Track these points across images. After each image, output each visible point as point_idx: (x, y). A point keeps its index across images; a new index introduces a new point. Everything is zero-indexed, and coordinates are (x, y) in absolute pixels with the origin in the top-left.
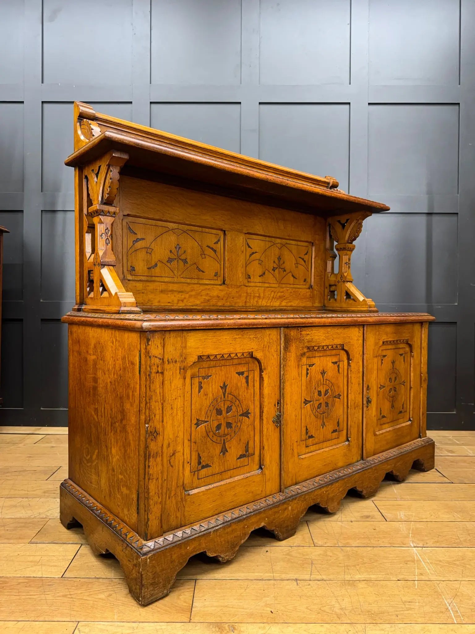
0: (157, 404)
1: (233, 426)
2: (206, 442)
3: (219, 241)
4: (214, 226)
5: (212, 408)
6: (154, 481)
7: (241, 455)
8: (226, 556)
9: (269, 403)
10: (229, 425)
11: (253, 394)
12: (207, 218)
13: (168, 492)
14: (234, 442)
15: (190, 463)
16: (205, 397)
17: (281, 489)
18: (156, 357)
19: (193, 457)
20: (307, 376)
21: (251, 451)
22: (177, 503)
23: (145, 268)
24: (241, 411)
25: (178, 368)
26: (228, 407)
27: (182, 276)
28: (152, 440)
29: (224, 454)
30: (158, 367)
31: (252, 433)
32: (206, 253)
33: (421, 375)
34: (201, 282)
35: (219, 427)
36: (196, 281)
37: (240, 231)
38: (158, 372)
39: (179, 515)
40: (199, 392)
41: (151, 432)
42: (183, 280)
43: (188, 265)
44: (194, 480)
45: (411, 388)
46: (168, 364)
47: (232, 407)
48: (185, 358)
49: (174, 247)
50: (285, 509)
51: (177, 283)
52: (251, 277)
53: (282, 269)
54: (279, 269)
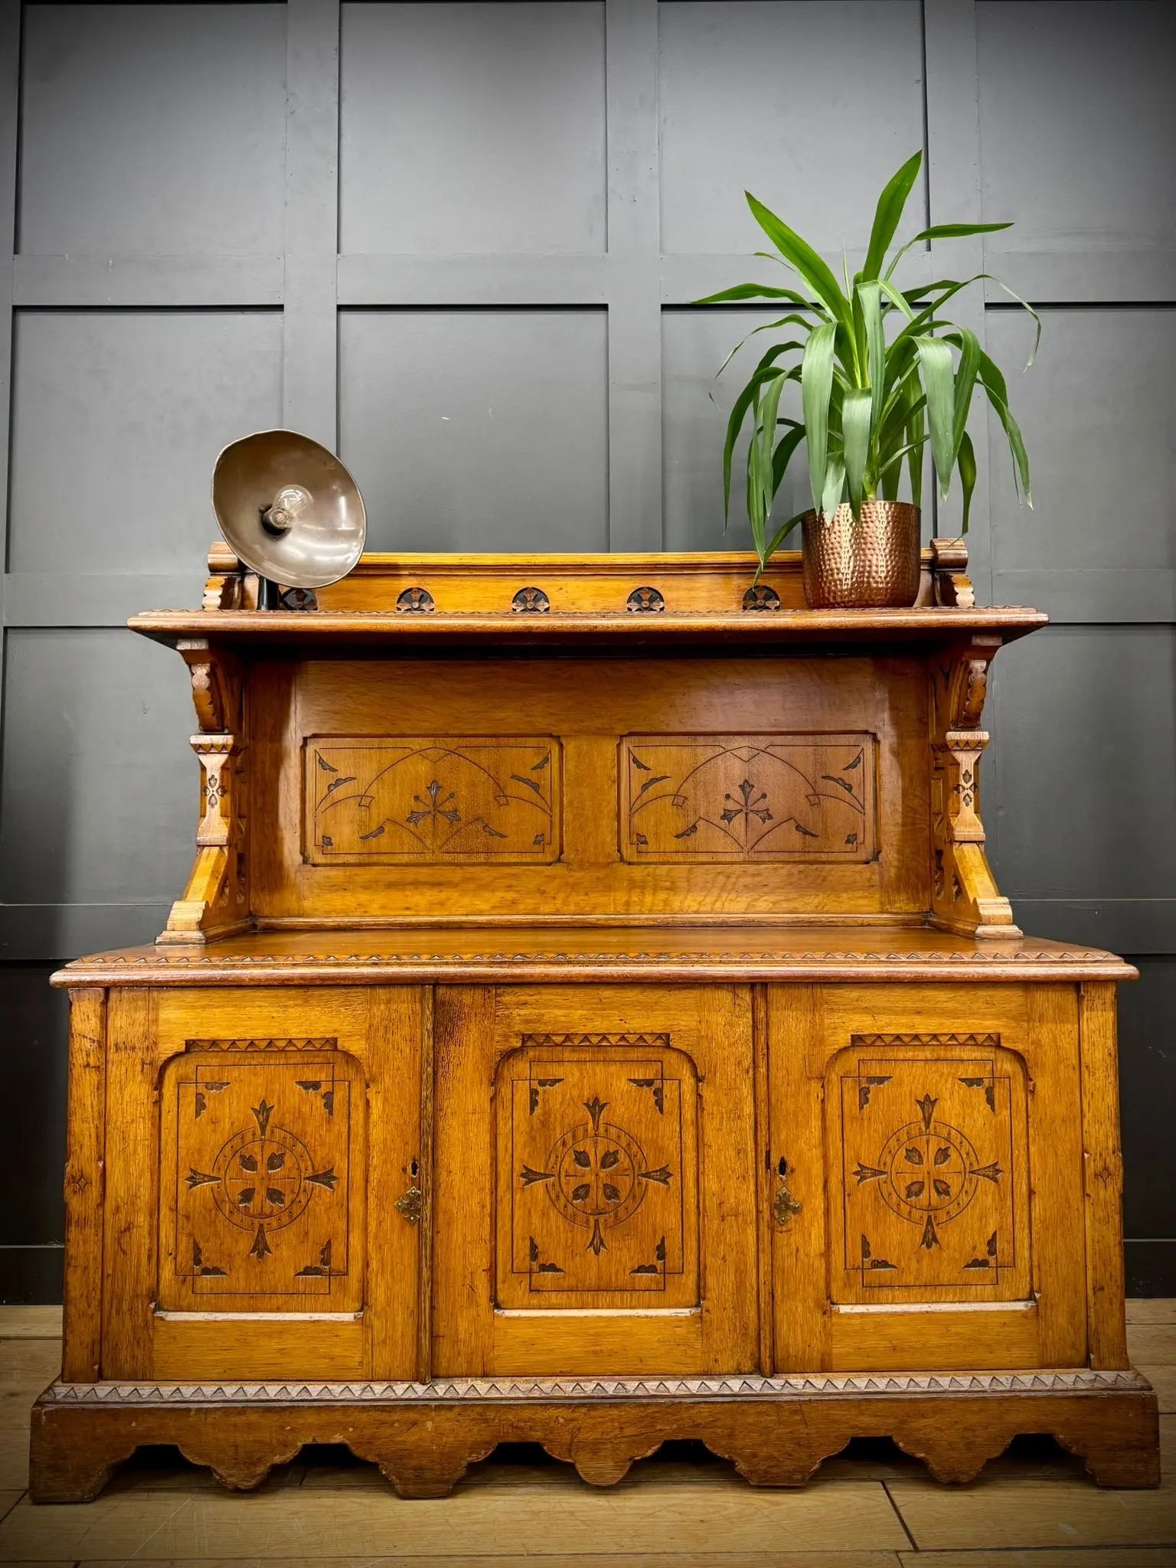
0: (86, 1126)
1: (288, 1199)
2: (215, 1222)
3: (546, 760)
4: (529, 731)
5: (228, 1151)
6: (79, 1272)
7: (307, 1268)
8: (231, 1476)
9: (385, 1162)
10: (275, 1195)
11: (345, 1135)
12: (509, 716)
13: (115, 1302)
14: (290, 1235)
15: (173, 1256)
16: (211, 1127)
17: (418, 1372)
18: (84, 1036)
19: (182, 1246)
20: (532, 1110)
21: (337, 1263)
22: (134, 1328)
23: (356, 837)
24: (311, 1171)
25: (138, 1062)
26: (272, 1157)
27: (444, 849)
28: (75, 1192)
29: (261, 1255)
30: (88, 1055)
31: (342, 1225)
32: (508, 793)
33: (1083, 1157)
34: (494, 859)
35: (247, 1195)
36: (482, 858)
37: (601, 733)
38: (88, 1065)
39: (138, 1352)
40: (198, 1114)
41: (73, 1177)
42: (447, 858)
43: (461, 824)
44: (183, 1293)
45: (1031, 1193)
46: (117, 1051)
47: (287, 1158)
48: (155, 1043)
49: (424, 788)
50: (414, 1424)
51: (430, 865)
52: (650, 839)
53: (757, 812)
54: (746, 814)
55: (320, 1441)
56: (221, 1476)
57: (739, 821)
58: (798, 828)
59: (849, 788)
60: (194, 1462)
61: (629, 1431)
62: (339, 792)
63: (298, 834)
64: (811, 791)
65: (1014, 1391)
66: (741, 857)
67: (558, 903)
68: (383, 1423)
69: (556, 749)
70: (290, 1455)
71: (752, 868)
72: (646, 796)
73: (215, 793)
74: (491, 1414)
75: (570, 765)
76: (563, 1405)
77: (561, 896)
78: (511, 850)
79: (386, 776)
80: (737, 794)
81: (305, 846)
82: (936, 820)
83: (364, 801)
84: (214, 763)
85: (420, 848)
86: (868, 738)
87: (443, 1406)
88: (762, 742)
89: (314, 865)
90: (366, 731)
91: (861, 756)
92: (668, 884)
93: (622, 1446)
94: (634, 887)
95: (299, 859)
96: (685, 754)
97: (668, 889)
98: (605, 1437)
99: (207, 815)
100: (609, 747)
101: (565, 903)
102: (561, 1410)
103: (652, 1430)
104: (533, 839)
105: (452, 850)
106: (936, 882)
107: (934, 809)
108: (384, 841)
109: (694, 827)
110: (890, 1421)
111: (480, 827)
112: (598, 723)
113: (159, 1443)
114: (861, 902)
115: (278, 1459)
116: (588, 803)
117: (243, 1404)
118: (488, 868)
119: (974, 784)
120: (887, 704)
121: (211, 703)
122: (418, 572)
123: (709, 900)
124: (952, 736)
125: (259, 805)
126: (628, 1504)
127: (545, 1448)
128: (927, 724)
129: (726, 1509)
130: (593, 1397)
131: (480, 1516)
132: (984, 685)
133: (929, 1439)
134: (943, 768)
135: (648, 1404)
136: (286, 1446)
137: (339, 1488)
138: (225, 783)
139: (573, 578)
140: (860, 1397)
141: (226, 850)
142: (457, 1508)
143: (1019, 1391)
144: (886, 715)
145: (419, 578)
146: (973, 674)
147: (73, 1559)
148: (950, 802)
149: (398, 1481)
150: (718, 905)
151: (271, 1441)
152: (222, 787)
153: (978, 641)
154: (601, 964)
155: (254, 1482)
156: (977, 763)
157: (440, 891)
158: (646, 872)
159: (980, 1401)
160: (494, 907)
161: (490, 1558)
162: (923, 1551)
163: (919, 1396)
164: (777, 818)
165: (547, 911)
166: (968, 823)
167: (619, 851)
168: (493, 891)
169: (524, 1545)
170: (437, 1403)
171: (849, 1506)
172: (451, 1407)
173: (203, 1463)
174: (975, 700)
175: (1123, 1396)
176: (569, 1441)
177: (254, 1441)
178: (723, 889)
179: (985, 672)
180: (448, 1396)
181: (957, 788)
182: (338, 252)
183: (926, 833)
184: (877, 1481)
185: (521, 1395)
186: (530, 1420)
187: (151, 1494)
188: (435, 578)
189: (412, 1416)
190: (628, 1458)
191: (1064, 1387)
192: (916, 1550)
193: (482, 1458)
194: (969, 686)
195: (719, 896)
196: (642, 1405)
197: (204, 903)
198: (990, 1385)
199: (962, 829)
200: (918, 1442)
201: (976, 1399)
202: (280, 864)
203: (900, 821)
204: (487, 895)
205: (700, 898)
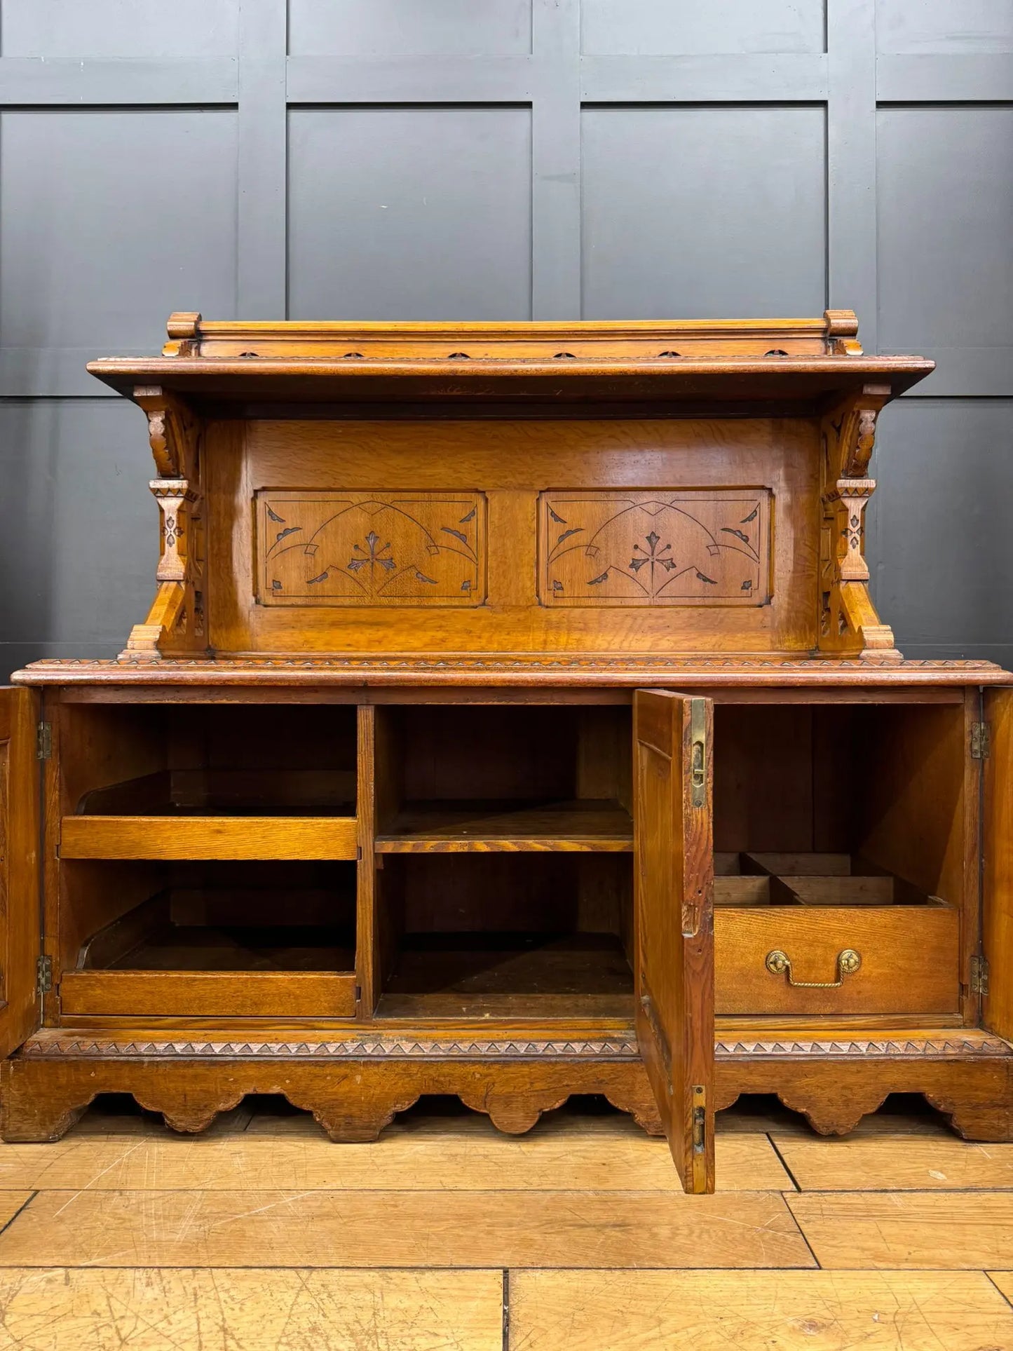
3: (473, 513)
4: (457, 486)
12: (441, 471)
27: (381, 593)
32: (439, 542)
34: (426, 602)
36: (415, 602)
37: (522, 488)
42: (385, 601)
43: (397, 571)
49: (363, 538)
50: (345, 1077)
51: (369, 607)
52: (566, 585)
53: (662, 561)
54: (652, 563)
55: (260, 1091)
56: (172, 1121)
57: (645, 569)
58: (699, 575)
59: (746, 540)
60: (148, 1108)
61: (538, 1086)
62: (288, 540)
63: (251, 577)
64: (712, 543)
65: (889, 1055)
66: (646, 602)
67: (483, 642)
68: (317, 1076)
69: (482, 504)
70: (232, 1103)
71: (657, 612)
72: (562, 547)
73: (172, 533)
74: (414, 1069)
75: (494, 517)
76: (480, 1062)
77: (486, 635)
78: (441, 595)
79: (328, 526)
80: (645, 545)
81: (257, 589)
82: (824, 567)
83: (309, 549)
84: (171, 505)
85: (358, 590)
86: (765, 493)
87: (370, 1062)
88: (668, 497)
89: (266, 606)
90: (310, 485)
91: (758, 510)
92: (581, 625)
93: (533, 1099)
94: (551, 628)
95: (253, 599)
96: (597, 508)
97: (581, 630)
98: (516, 1090)
99: (166, 554)
100: (530, 500)
101: (490, 641)
102: (477, 1066)
103: (560, 1085)
104: (461, 584)
105: (388, 594)
106: (823, 621)
107: (823, 556)
108: (327, 586)
109: (605, 574)
110: (776, 1080)
111: (414, 572)
112: (522, 481)
113: (115, 1091)
114: (753, 641)
115: (222, 1107)
116: (510, 553)
117: (191, 1058)
118: (420, 610)
119: (861, 528)
120: (782, 462)
121: (166, 448)
122: (357, 339)
123: (618, 640)
124: (842, 483)
125: (215, 552)
126: (537, 1149)
127: (463, 1100)
128: (817, 480)
129: (626, 1154)
130: (507, 1056)
131: (404, 1157)
132: (873, 434)
133: (810, 1097)
134: (832, 519)
135: (556, 1062)
136: (230, 1095)
137: (278, 1134)
138: (181, 526)
139: (497, 345)
140: (748, 1059)
141: (183, 585)
142: (383, 1151)
143: (893, 1055)
144: (781, 472)
145: (358, 344)
146: (863, 423)
147: (33, 1188)
148: (838, 547)
149: (330, 1127)
150: (625, 644)
151: (216, 1090)
152: (178, 528)
153: (868, 390)
154: (517, 670)
155: (201, 1126)
156: (864, 509)
157: (378, 631)
158: (561, 614)
159: (859, 1064)
160: (426, 645)
161: (411, 1193)
162: (805, 1191)
163: (803, 1059)
164: (681, 566)
165: (473, 648)
166: (854, 563)
167: (538, 596)
168: (425, 631)
169: (441, 1182)
170: (366, 1059)
171: (737, 1153)
172: (378, 1063)
173: (155, 1110)
174: (864, 447)
175: (988, 1061)
176: (484, 1095)
177: (201, 1090)
178: (630, 629)
179: (874, 421)
180: (375, 1054)
181: (845, 532)
182: (287, 54)
183: (815, 579)
184: (763, 1133)
185: (441, 1053)
186: (449, 1075)
187: (110, 1136)
188: (371, 344)
189: (342, 1070)
190: (537, 1109)
191: (935, 1052)
192: (799, 1190)
193: (406, 1108)
194: (860, 435)
195: (626, 636)
196: (551, 1063)
197: (161, 627)
198: (867, 1050)
199: (850, 569)
200: (799, 1099)
201: (854, 1062)
202: (235, 604)
203: (791, 568)
204: (420, 634)
205: (609, 638)
